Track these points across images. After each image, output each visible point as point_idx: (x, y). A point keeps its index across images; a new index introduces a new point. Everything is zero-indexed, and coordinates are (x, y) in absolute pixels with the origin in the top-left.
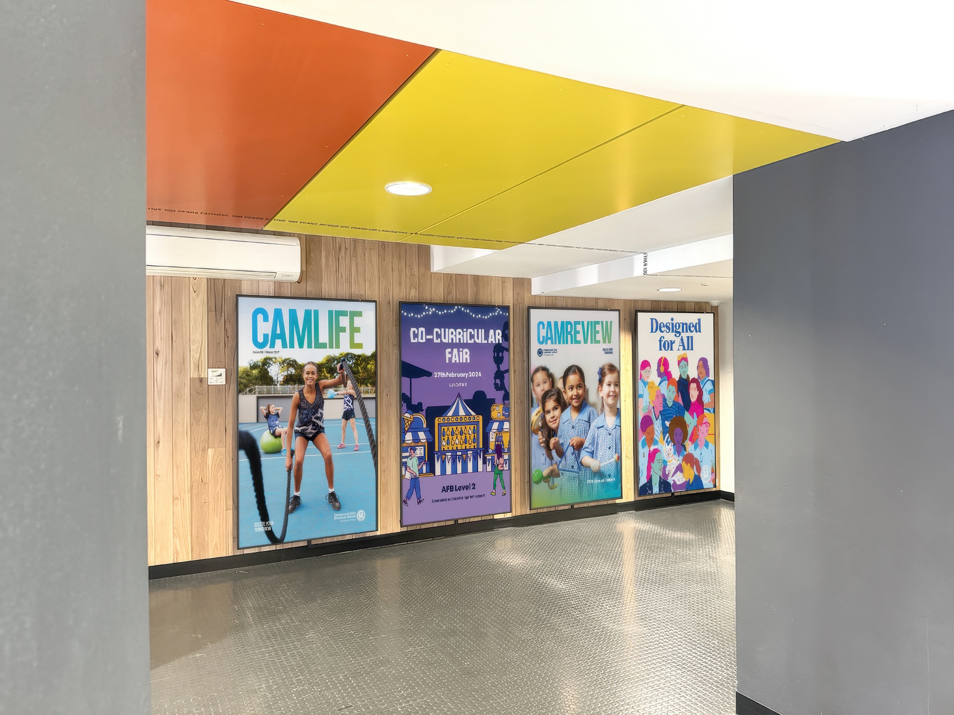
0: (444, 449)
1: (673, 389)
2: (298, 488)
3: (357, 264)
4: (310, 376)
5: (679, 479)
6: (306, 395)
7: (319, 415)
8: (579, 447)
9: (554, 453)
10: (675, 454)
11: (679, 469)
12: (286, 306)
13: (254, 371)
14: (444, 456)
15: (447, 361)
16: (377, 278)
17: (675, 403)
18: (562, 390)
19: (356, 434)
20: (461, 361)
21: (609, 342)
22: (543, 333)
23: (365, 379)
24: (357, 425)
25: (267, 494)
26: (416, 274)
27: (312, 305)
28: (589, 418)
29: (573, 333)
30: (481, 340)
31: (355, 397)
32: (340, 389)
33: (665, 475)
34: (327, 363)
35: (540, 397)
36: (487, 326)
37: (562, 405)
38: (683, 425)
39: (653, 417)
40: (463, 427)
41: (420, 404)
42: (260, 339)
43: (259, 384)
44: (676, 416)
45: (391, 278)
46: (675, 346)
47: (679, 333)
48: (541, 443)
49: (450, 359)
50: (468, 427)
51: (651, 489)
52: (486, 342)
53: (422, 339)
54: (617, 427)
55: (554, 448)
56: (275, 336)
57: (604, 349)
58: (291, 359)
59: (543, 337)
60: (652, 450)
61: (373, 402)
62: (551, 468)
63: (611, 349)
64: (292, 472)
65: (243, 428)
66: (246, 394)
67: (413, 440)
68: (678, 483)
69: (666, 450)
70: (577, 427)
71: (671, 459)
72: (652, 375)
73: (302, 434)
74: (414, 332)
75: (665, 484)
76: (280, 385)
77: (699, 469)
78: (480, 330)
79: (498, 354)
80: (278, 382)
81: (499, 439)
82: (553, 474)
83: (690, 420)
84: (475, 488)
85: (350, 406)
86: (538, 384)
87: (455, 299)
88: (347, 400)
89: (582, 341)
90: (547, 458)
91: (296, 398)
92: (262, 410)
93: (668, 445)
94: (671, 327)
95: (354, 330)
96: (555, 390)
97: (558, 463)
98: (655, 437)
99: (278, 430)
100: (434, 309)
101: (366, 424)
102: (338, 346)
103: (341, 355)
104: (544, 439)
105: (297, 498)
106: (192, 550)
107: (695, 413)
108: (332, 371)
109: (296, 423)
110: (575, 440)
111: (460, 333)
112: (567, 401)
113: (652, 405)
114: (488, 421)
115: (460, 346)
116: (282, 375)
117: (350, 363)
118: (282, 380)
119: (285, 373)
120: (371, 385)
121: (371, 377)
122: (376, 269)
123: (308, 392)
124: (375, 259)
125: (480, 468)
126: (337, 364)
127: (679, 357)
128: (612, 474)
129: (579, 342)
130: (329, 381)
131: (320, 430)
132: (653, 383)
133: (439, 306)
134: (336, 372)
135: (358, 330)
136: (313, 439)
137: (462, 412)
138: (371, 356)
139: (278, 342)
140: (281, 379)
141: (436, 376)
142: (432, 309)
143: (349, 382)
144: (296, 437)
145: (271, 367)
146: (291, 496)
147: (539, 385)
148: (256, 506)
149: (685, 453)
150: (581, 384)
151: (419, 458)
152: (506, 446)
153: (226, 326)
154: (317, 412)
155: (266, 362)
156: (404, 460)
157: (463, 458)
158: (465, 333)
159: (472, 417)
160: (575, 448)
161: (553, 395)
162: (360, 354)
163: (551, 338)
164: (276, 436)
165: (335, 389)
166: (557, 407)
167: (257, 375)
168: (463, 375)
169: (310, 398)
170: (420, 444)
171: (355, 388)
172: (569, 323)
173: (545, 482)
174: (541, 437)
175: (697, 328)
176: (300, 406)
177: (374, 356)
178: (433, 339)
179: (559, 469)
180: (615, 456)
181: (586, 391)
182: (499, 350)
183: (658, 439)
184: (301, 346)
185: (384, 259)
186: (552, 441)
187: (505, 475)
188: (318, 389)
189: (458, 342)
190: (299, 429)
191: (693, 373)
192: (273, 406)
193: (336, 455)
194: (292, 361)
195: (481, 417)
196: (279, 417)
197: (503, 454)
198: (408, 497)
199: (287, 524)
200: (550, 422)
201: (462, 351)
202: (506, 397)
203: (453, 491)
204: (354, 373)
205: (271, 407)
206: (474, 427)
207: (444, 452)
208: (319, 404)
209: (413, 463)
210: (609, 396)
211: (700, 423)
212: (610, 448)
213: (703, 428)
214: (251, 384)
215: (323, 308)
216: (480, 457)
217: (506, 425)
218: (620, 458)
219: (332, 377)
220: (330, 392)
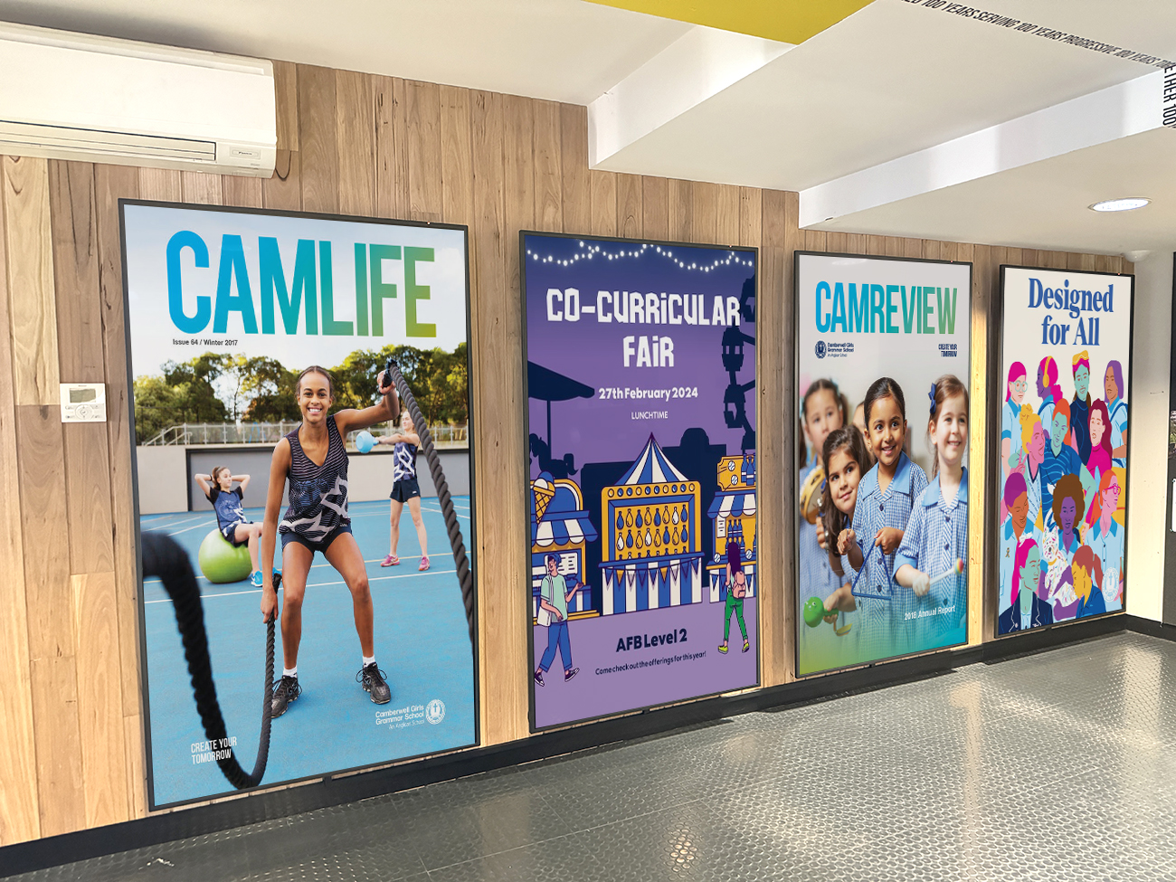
0: (621, 556)
1: (1063, 419)
2: (291, 661)
3: (421, 140)
4: (315, 399)
5: (1066, 596)
6: (305, 445)
7: (337, 492)
8: (892, 547)
9: (845, 560)
10: (1060, 548)
11: (1067, 577)
12: (251, 230)
13: (176, 389)
14: (620, 572)
15: (627, 364)
16: (467, 179)
17: (1065, 447)
18: (863, 430)
19: (422, 532)
20: (656, 364)
21: (951, 331)
22: (827, 306)
23: (441, 408)
24: (424, 511)
25: (218, 676)
26: (557, 171)
27: (316, 230)
28: (912, 488)
29: (884, 309)
30: (696, 318)
31: (420, 448)
32: (386, 430)
33: (1045, 592)
34: (354, 370)
35: (820, 445)
36: (709, 287)
37: (862, 461)
38: (1078, 492)
39: (1027, 476)
40: (661, 507)
41: (569, 458)
42: (190, 310)
43: (189, 421)
44: (1066, 473)
45: (501, 178)
46: (1070, 336)
47: (1077, 310)
48: (822, 542)
49: (633, 359)
50: (671, 506)
51: (1018, 620)
52: (707, 322)
53: (572, 313)
54: (961, 505)
55: (845, 551)
56: (226, 304)
57: (941, 346)
58: (267, 360)
59: (828, 315)
60: (1022, 541)
61: (464, 460)
62: (840, 592)
63: (954, 346)
64: (278, 623)
65: (149, 525)
66: (158, 442)
67: (554, 538)
68: (1064, 604)
69: (1047, 539)
70: (888, 506)
71: (1054, 557)
72: (1028, 393)
73: (300, 536)
74: (555, 297)
75: (1042, 608)
76: (243, 421)
77: (1099, 577)
78: (694, 297)
79: (732, 350)
80: (236, 414)
81: (735, 530)
82: (844, 605)
83: (1089, 481)
84: (686, 640)
85: (408, 470)
86: (815, 418)
87: (641, 231)
88: (403, 457)
89: (902, 329)
90: (832, 572)
91: (282, 452)
92: (199, 482)
93: (1051, 531)
94: (1063, 297)
95: (417, 292)
96: (849, 430)
97: (853, 580)
98: (1029, 516)
99: (241, 529)
100: (597, 249)
101: (444, 511)
102: (378, 331)
103: (386, 350)
104: (827, 534)
105: (289, 682)
106: (41, 814)
107: (1097, 468)
108: (366, 388)
109: (283, 512)
110: (884, 536)
111: (652, 303)
112: (871, 453)
113: (1026, 452)
114: (711, 493)
115: (653, 330)
116: (247, 398)
117: (409, 370)
118: (246, 409)
119: (255, 394)
120: (454, 420)
121: (454, 404)
122: (466, 157)
123: (310, 438)
124: (462, 130)
125: (697, 596)
126: (377, 373)
127: (1075, 357)
128: (951, 599)
129: (896, 330)
130: (360, 413)
131: (340, 525)
132: (1029, 408)
133: (610, 244)
134: (375, 390)
135: (424, 292)
136: (324, 547)
137: (658, 476)
138: (454, 355)
139: (235, 318)
140: (244, 407)
141: (602, 397)
142: (594, 248)
143: (406, 414)
144: (284, 544)
145: (219, 379)
146: (277, 677)
147: (818, 420)
148: (194, 705)
149: (1079, 545)
150: (898, 419)
151: (567, 578)
152: (749, 545)
153: (103, 279)
154: (331, 484)
155: (206, 366)
156: (536, 583)
157: (661, 573)
158: (664, 302)
159: (679, 485)
160: (884, 548)
161: (846, 440)
162: (430, 348)
163: (842, 320)
164: (238, 542)
165: (375, 430)
166: (852, 465)
167: (185, 397)
168: (657, 394)
169: (316, 452)
170: (570, 548)
171: (419, 427)
172: (877, 288)
173: (826, 621)
174: (822, 529)
175: (1107, 301)
176: (291, 471)
177: (463, 354)
178: (596, 314)
179: (855, 595)
180: (957, 563)
181: (906, 433)
182: (734, 341)
183: (1033, 520)
184: (291, 328)
185: (484, 133)
186: (843, 536)
187: (748, 609)
188: (333, 431)
189: (649, 321)
190: (292, 525)
191: (1097, 392)
192: (227, 471)
193: (377, 582)
194: (271, 364)
195: (697, 484)
196: (241, 497)
197: (742, 564)
198: (545, 666)
199: (269, 741)
200: (838, 497)
201: (658, 342)
202: (749, 441)
203: (639, 647)
204: (417, 393)
205: (221, 475)
206: (684, 506)
207: (622, 564)
208: (337, 467)
209: (556, 591)
210: (949, 442)
211: (1105, 487)
212: (947, 547)
213: (1108, 496)
214: (170, 421)
215: (343, 239)
216: (697, 572)
217: (749, 501)
218: (964, 567)
219: (367, 402)
220: (363, 438)
